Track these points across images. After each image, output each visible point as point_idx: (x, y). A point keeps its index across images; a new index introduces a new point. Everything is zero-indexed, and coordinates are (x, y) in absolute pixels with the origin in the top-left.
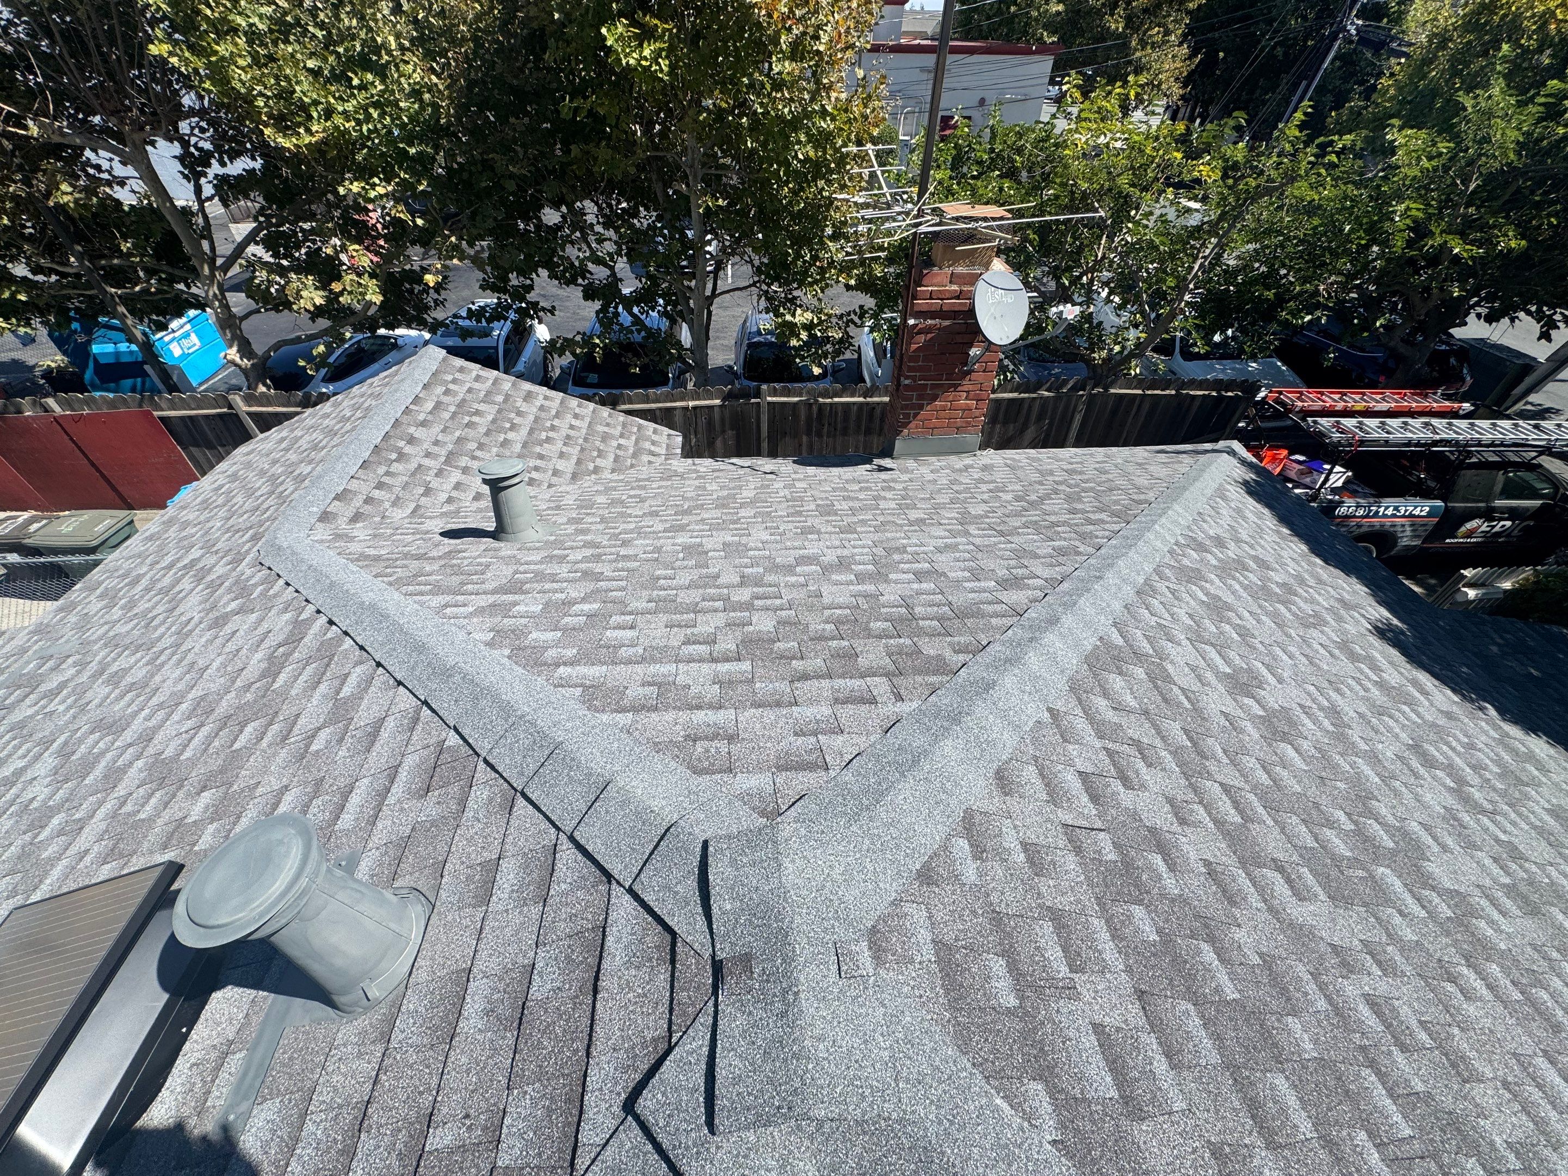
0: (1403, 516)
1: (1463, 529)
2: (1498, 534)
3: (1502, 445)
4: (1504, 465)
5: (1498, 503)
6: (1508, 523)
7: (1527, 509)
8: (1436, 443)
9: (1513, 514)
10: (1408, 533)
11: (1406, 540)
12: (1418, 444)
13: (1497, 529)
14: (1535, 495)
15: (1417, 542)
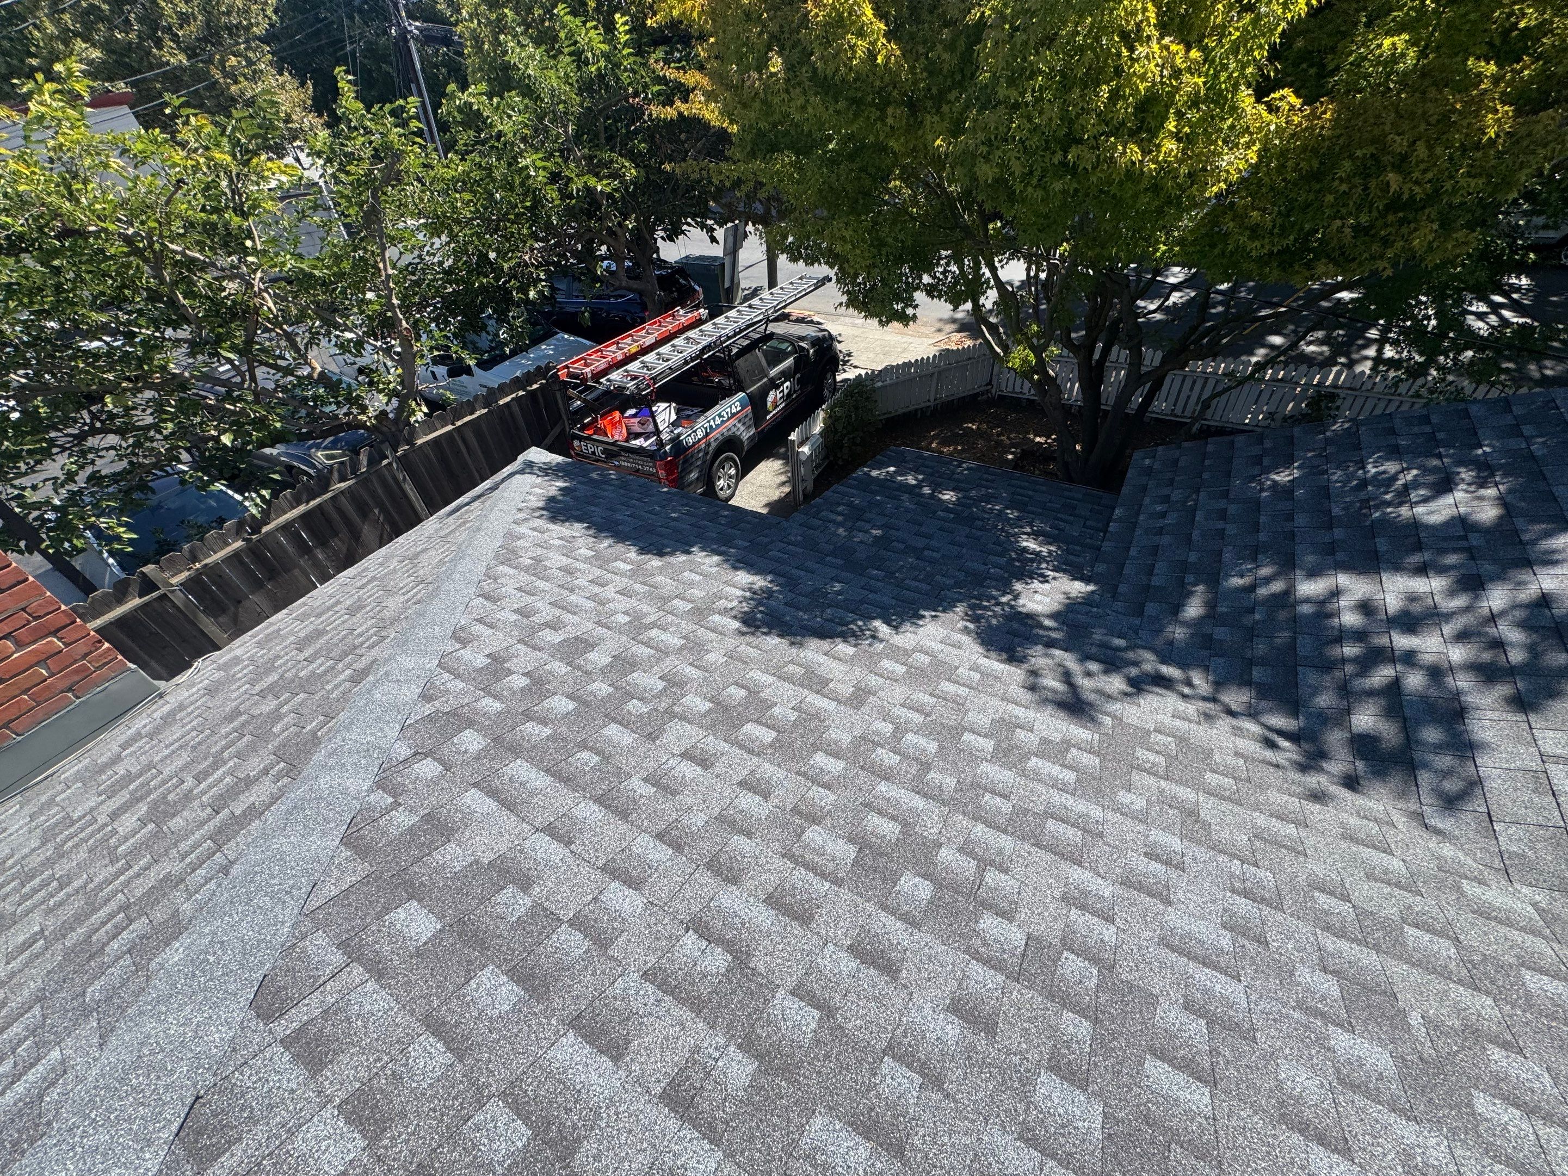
0: (729, 419)
1: (769, 404)
2: (789, 395)
4: (754, 345)
5: (773, 372)
6: (788, 383)
7: (789, 368)
8: (703, 351)
9: (785, 375)
10: (742, 428)
11: (746, 434)
13: (786, 391)
14: (786, 355)
15: (753, 431)
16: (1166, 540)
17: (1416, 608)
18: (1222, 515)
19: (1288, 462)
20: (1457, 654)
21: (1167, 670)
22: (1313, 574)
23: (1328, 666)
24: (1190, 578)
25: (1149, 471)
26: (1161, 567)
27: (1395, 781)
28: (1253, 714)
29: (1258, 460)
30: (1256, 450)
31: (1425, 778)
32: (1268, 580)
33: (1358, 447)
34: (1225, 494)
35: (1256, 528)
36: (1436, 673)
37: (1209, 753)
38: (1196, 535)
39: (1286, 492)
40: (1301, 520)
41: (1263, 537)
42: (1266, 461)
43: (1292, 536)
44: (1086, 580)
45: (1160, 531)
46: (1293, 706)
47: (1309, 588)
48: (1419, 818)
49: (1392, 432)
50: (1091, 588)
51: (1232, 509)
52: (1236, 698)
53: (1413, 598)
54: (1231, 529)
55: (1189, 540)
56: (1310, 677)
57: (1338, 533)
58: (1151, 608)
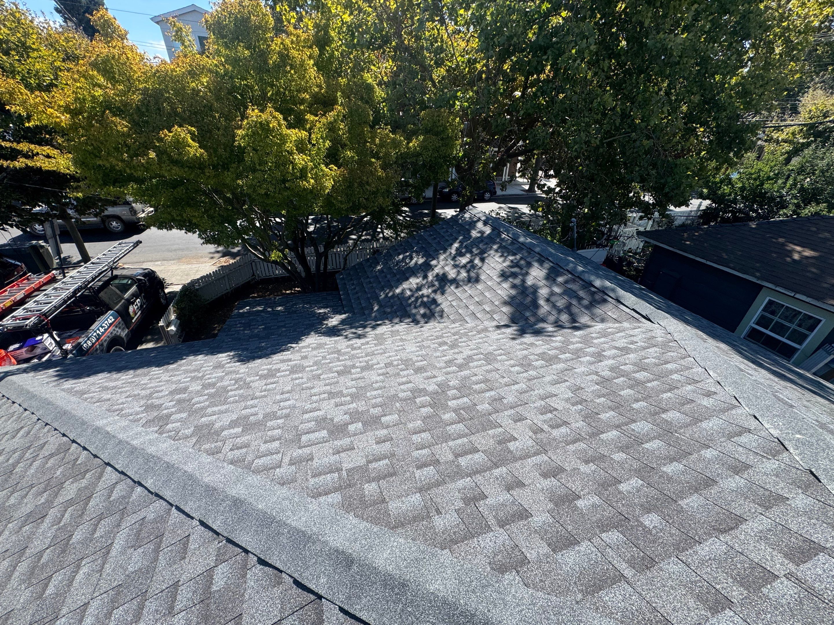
0: (109, 327)
1: (131, 313)
2: (141, 306)
3: (96, 277)
4: (107, 284)
5: (127, 296)
6: (138, 300)
7: (136, 291)
8: (75, 292)
9: (135, 295)
10: (120, 331)
11: (123, 333)
12: (69, 298)
13: (139, 305)
14: (131, 286)
15: (126, 331)
16: (360, 294)
17: (419, 285)
18: (370, 282)
19: (378, 263)
20: (430, 290)
21: (378, 323)
22: (397, 288)
23: (410, 305)
24: (371, 301)
25: (343, 279)
26: (362, 302)
27: (433, 319)
28: (401, 322)
29: (370, 266)
30: (369, 264)
31: (436, 315)
32: (388, 293)
33: (391, 255)
34: (368, 277)
35: (380, 282)
36: (428, 296)
37: (398, 331)
38: (366, 290)
39: (381, 271)
40: (389, 276)
41: (383, 284)
42: (373, 266)
43: (389, 281)
44: (345, 313)
45: (357, 293)
46: (409, 316)
47: (398, 291)
48: (439, 322)
49: (397, 250)
50: (347, 315)
51: (372, 280)
52: (396, 320)
53: (417, 284)
54: (374, 285)
55: (366, 292)
56: (408, 309)
57: (398, 276)
58: (366, 312)
